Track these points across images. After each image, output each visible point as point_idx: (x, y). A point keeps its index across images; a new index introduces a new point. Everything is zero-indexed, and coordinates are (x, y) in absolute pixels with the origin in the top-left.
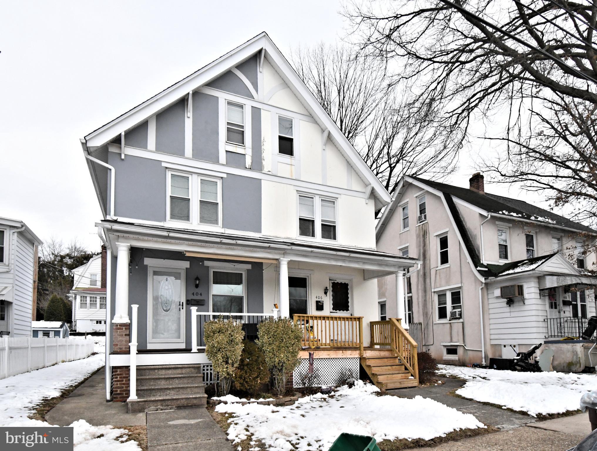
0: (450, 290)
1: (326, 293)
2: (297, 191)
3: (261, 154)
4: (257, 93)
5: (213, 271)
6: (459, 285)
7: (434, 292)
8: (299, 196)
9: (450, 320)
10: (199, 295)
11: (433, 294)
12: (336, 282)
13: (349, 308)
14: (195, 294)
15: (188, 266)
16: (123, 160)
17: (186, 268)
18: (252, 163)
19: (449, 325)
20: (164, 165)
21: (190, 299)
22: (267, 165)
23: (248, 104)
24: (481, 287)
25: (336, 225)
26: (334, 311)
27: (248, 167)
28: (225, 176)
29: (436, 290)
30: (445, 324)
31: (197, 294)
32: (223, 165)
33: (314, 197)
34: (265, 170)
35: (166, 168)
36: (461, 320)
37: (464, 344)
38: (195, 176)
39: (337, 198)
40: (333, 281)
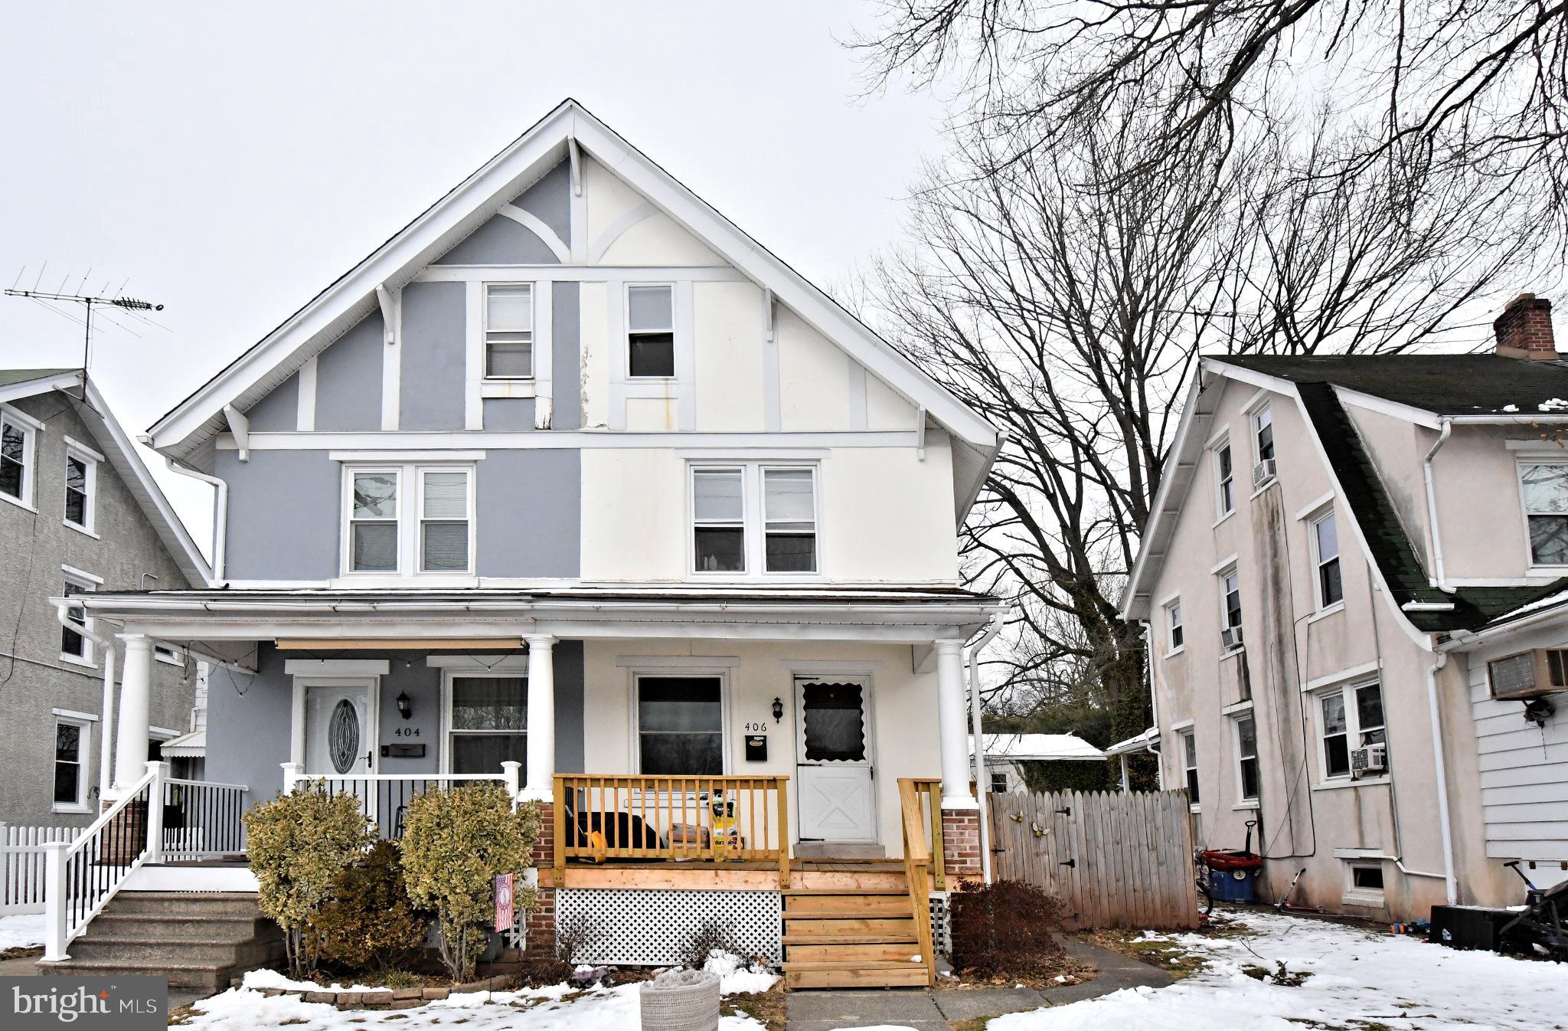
0: (1352, 681)
1: (778, 715)
2: (688, 460)
3: (579, 387)
4: (569, 248)
5: (454, 679)
6: (1373, 666)
7: (1309, 692)
8: (696, 471)
9: (1354, 779)
10: (413, 735)
11: (1304, 696)
12: (818, 683)
13: (865, 753)
14: (403, 732)
15: (386, 671)
16: (245, 462)
17: (382, 676)
18: (552, 414)
19: (1351, 793)
20: (334, 456)
21: (387, 743)
22: (595, 412)
23: (543, 278)
24: (1434, 667)
25: (816, 531)
26: (812, 761)
27: (541, 427)
28: (481, 456)
29: (1312, 686)
30: (1342, 791)
31: (408, 732)
32: (474, 432)
33: (743, 468)
34: (591, 424)
35: (341, 462)
36: (1386, 778)
37: (1397, 856)
38: (409, 470)
39: (819, 460)
40: (806, 682)
